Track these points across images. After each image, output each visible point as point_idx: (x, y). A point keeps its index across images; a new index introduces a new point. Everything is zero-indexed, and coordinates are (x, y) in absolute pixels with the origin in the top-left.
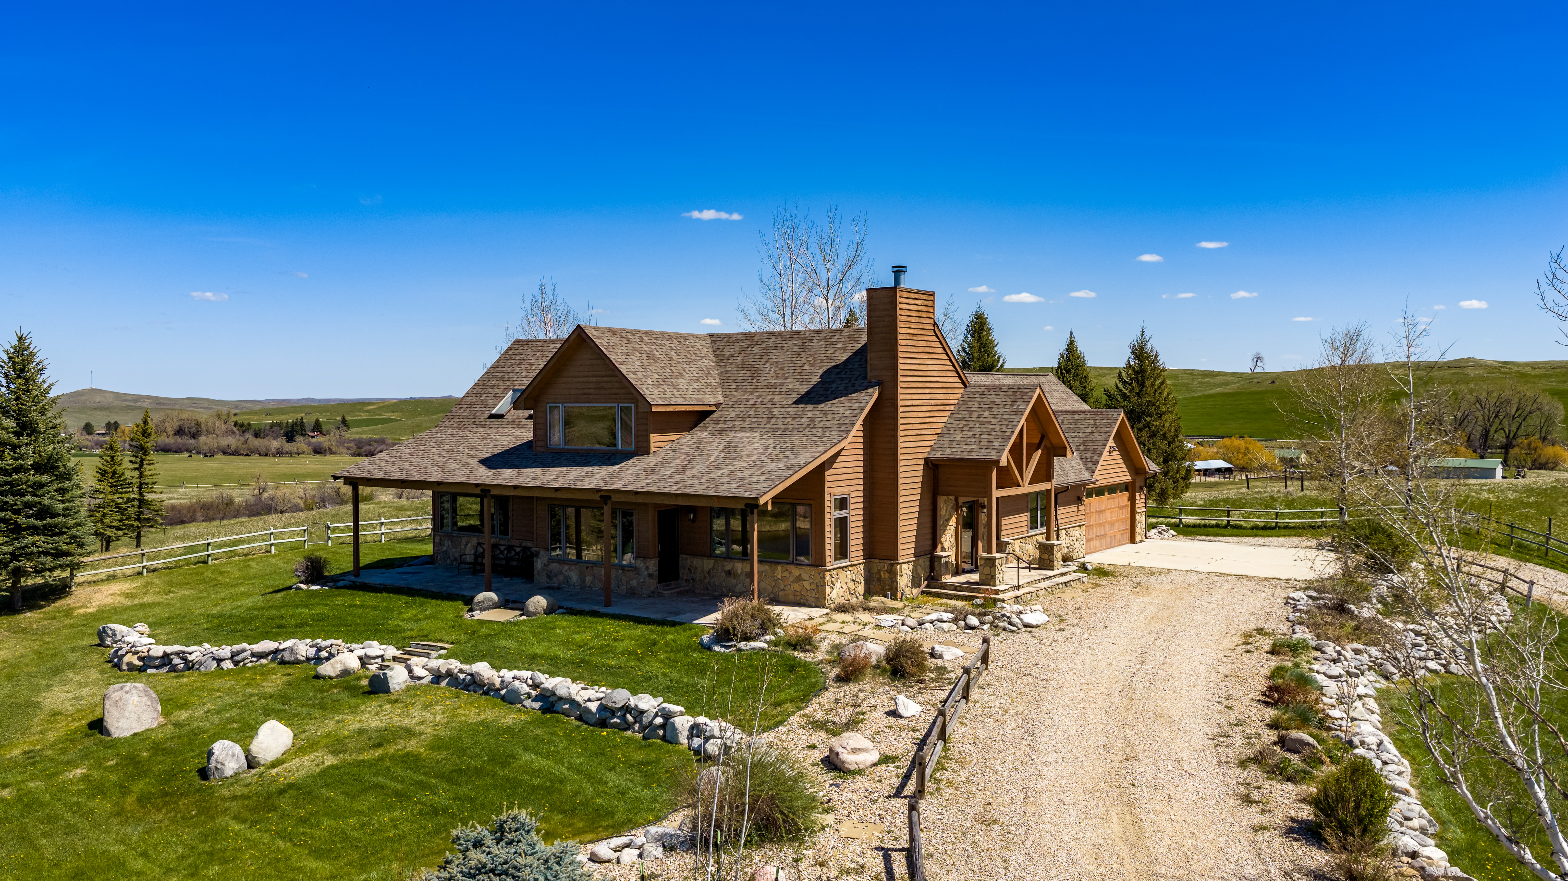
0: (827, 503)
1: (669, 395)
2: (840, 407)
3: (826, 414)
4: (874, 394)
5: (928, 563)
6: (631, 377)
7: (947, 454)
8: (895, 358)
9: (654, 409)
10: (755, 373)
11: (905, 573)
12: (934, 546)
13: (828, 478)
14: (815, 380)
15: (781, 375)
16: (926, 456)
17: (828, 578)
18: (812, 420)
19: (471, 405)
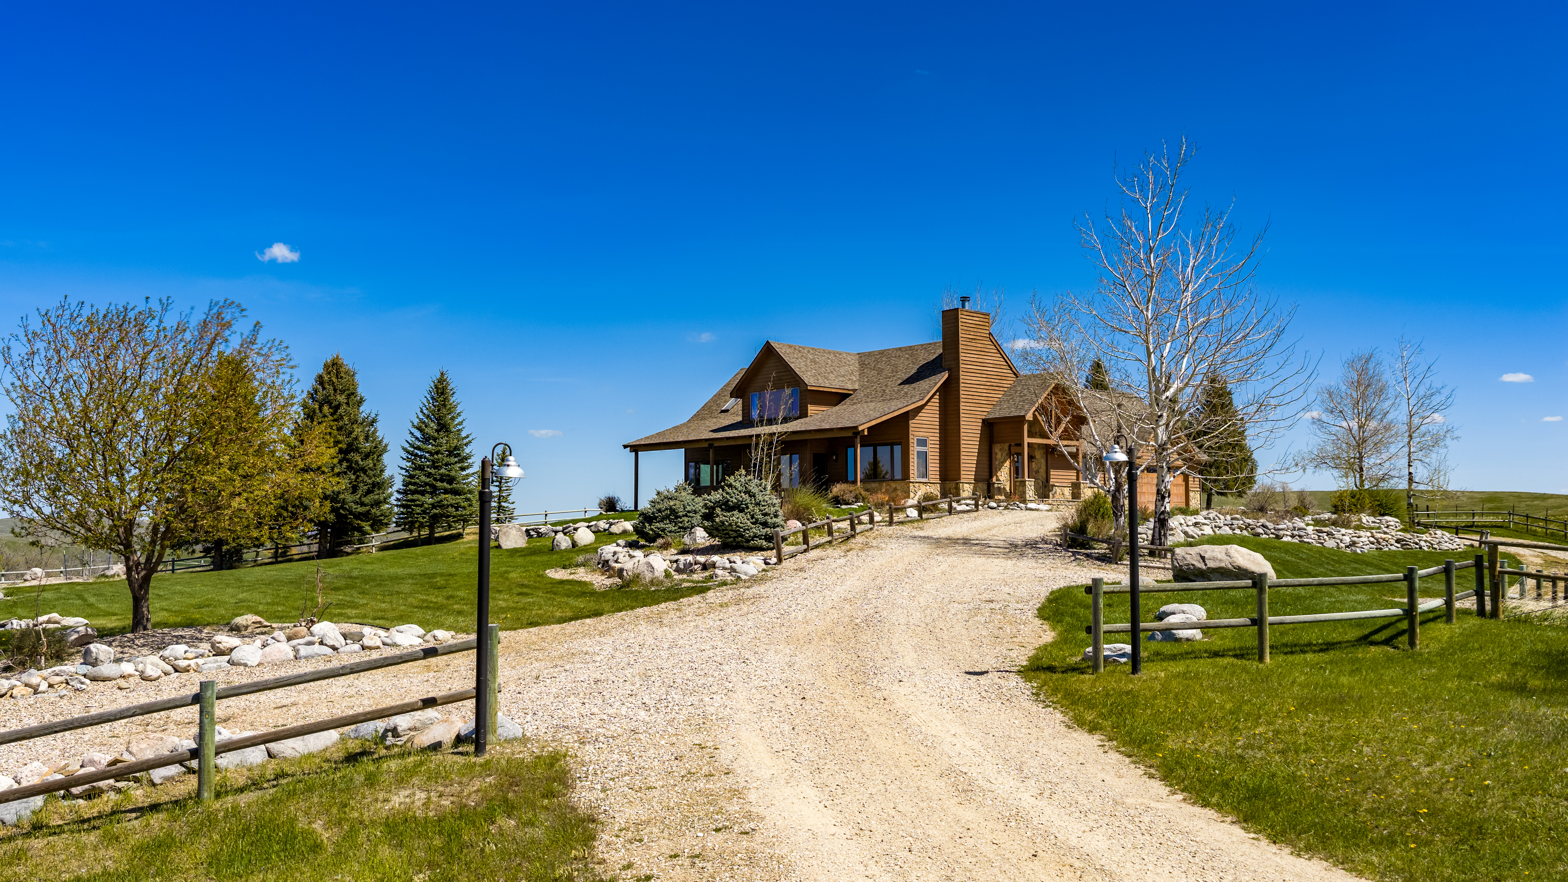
0: (911, 441)
1: (821, 381)
2: (924, 384)
3: (915, 389)
4: (945, 375)
5: (986, 487)
6: (797, 370)
7: (997, 416)
8: (958, 353)
9: (809, 388)
10: (880, 371)
11: (967, 490)
12: (991, 477)
13: (911, 425)
14: (914, 371)
15: (895, 371)
16: (984, 417)
17: (911, 487)
18: (906, 393)
19: (710, 407)
